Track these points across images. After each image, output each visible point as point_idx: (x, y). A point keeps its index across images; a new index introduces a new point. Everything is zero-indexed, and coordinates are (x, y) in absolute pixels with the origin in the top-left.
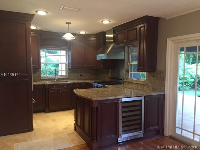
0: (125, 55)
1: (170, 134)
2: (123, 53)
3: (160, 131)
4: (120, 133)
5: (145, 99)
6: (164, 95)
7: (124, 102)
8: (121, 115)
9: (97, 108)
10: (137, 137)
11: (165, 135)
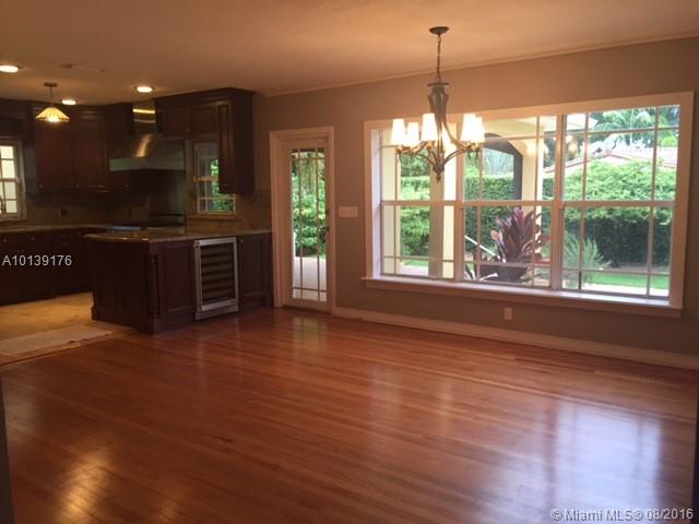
0: (185, 159)
1: (284, 303)
2: (181, 155)
3: (267, 301)
4: (198, 303)
5: (238, 242)
6: (271, 234)
7: (203, 247)
8: (198, 270)
9: (156, 257)
10: (227, 311)
11: (276, 305)
